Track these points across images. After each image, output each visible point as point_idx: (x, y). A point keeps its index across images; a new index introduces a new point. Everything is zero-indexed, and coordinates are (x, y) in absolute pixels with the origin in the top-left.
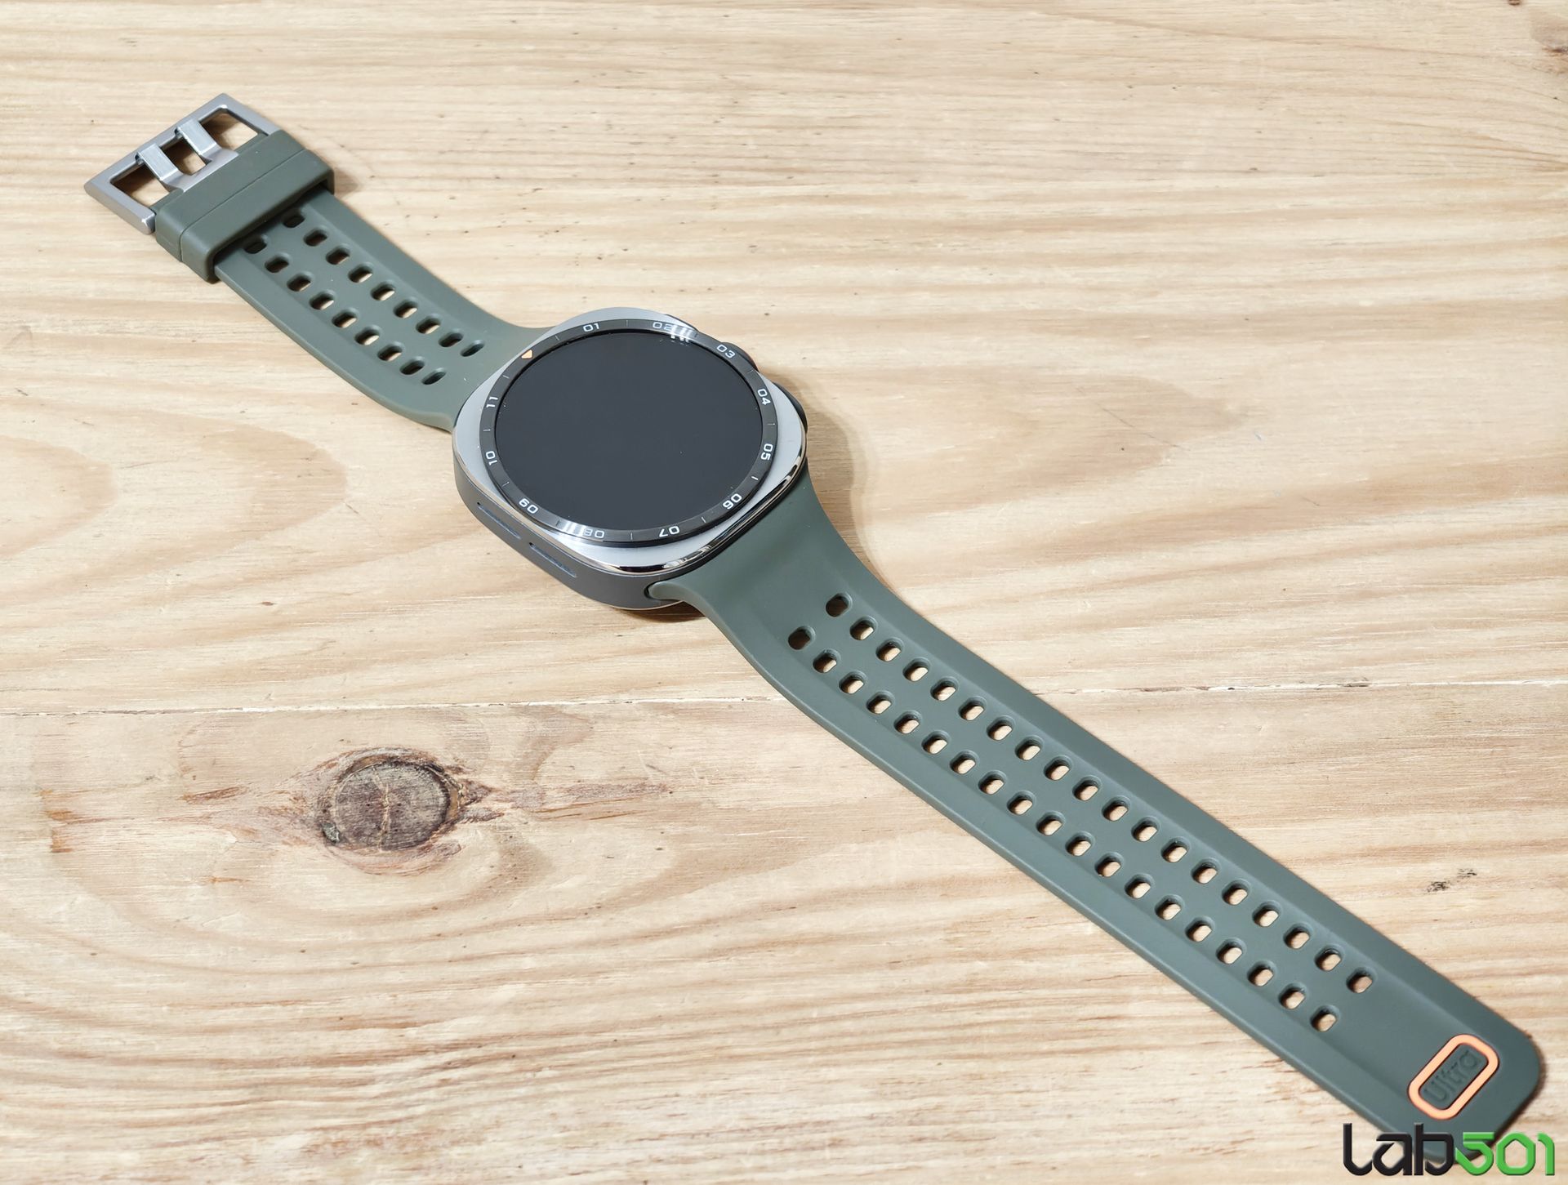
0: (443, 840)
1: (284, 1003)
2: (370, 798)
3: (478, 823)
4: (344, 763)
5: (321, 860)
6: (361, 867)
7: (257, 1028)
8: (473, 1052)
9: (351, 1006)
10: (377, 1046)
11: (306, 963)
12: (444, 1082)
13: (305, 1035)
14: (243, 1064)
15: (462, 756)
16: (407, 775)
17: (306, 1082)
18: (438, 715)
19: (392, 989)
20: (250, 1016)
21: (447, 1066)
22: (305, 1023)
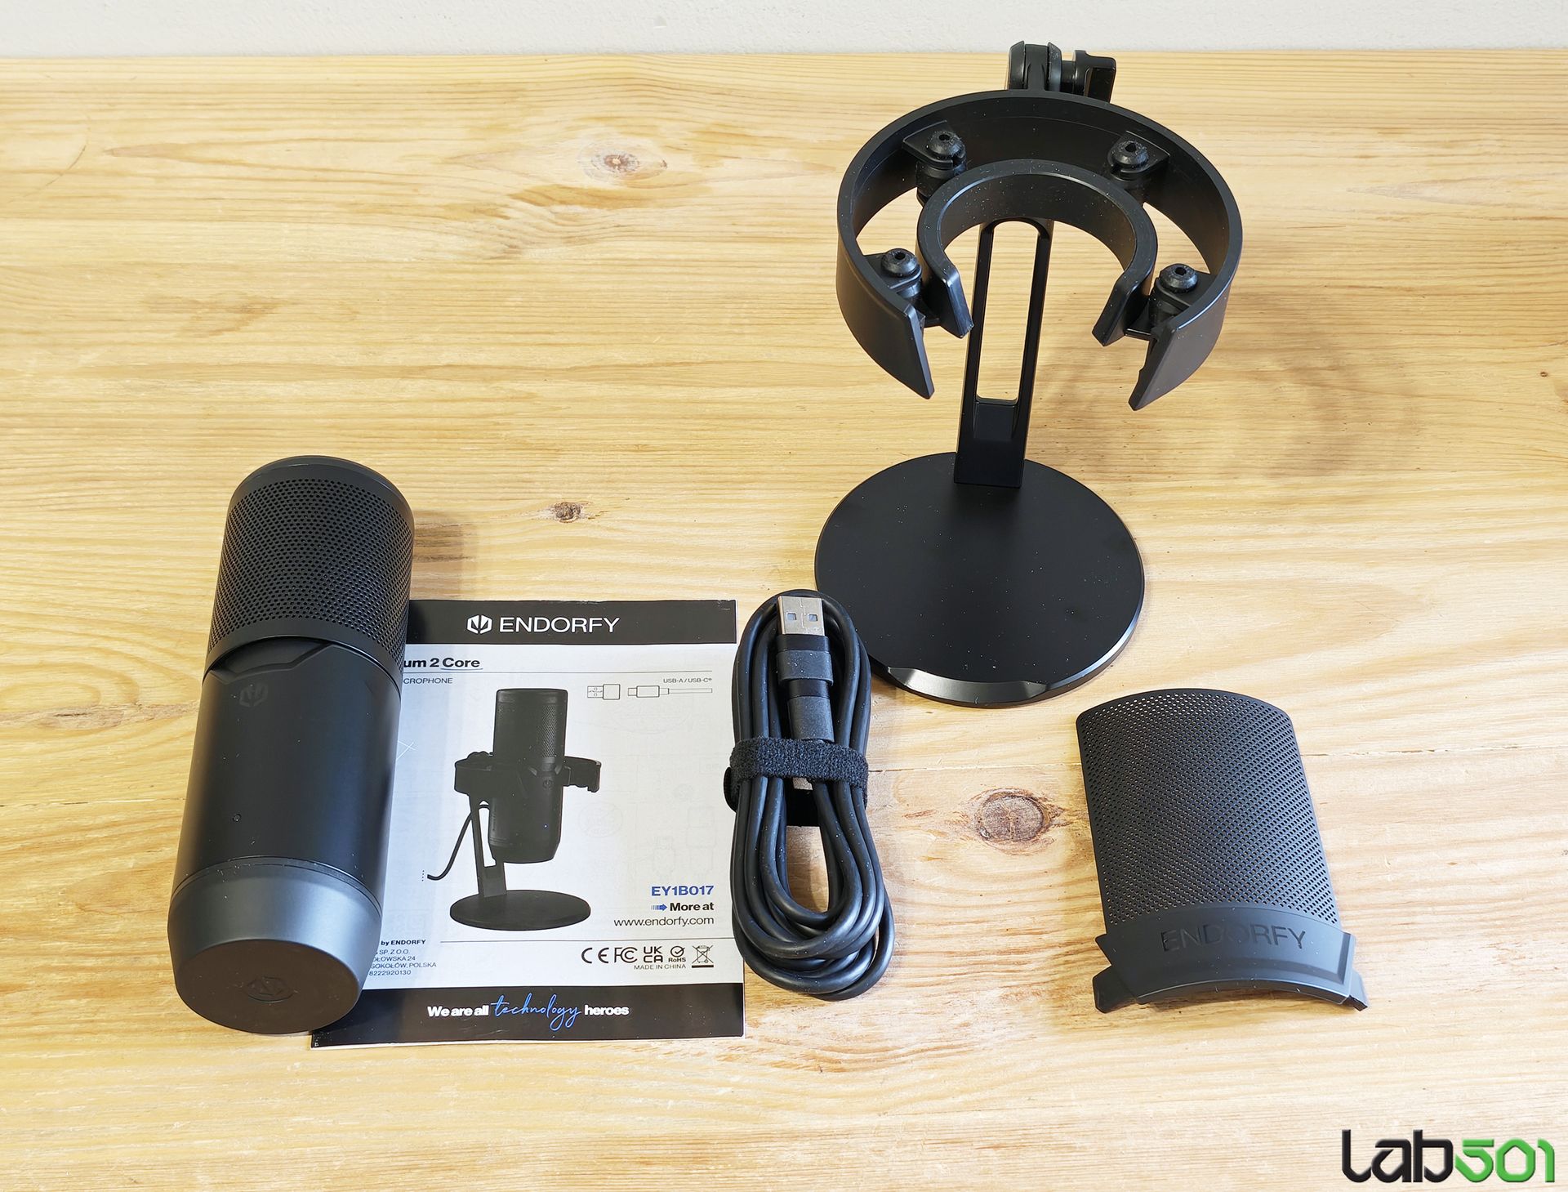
0: (1044, 836)
1: (976, 922)
2: (1002, 814)
3: (1061, 827)
4: (985, 797)
5: (983, 848)
6: (1003, 851)
7: (965, 935)
8: (1079, 947)
9: (1012, 923)
10: (1029, 944)
11: (984, 901)
12: (1067, 962)
13: (989, 939)
14: (961, 954)
15: (1046, 792)
16: (1019, 802)
17: (995, 963)
18: (1029, 770)
19: (1029, 914)
20: (961, 929)
21: (1067, 954)
22: (989, 932)
